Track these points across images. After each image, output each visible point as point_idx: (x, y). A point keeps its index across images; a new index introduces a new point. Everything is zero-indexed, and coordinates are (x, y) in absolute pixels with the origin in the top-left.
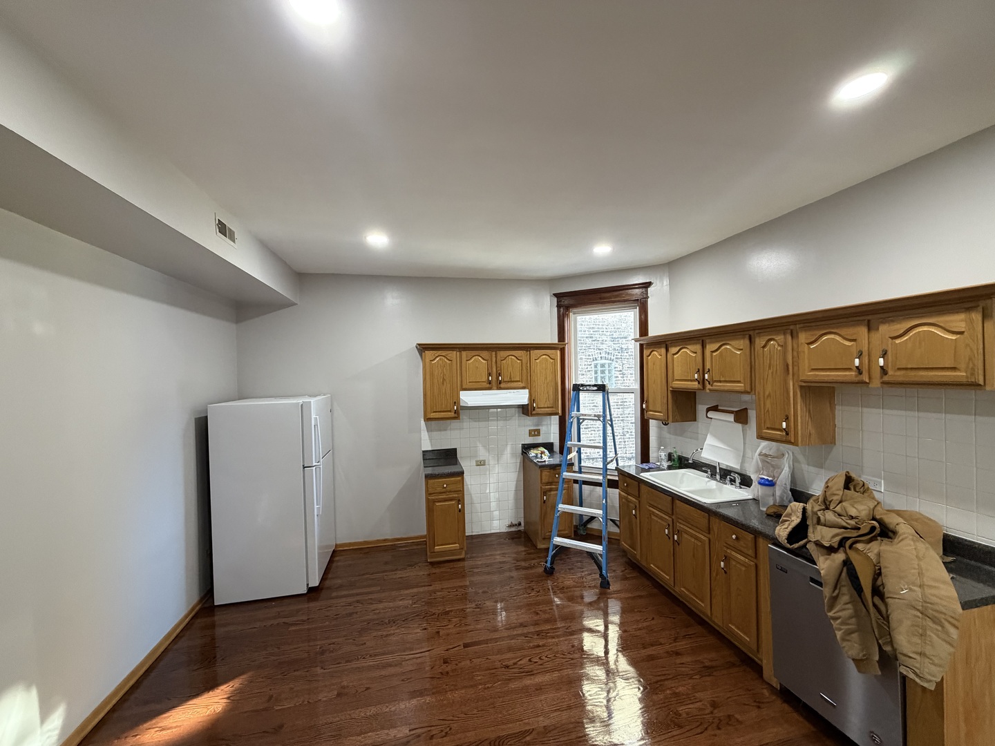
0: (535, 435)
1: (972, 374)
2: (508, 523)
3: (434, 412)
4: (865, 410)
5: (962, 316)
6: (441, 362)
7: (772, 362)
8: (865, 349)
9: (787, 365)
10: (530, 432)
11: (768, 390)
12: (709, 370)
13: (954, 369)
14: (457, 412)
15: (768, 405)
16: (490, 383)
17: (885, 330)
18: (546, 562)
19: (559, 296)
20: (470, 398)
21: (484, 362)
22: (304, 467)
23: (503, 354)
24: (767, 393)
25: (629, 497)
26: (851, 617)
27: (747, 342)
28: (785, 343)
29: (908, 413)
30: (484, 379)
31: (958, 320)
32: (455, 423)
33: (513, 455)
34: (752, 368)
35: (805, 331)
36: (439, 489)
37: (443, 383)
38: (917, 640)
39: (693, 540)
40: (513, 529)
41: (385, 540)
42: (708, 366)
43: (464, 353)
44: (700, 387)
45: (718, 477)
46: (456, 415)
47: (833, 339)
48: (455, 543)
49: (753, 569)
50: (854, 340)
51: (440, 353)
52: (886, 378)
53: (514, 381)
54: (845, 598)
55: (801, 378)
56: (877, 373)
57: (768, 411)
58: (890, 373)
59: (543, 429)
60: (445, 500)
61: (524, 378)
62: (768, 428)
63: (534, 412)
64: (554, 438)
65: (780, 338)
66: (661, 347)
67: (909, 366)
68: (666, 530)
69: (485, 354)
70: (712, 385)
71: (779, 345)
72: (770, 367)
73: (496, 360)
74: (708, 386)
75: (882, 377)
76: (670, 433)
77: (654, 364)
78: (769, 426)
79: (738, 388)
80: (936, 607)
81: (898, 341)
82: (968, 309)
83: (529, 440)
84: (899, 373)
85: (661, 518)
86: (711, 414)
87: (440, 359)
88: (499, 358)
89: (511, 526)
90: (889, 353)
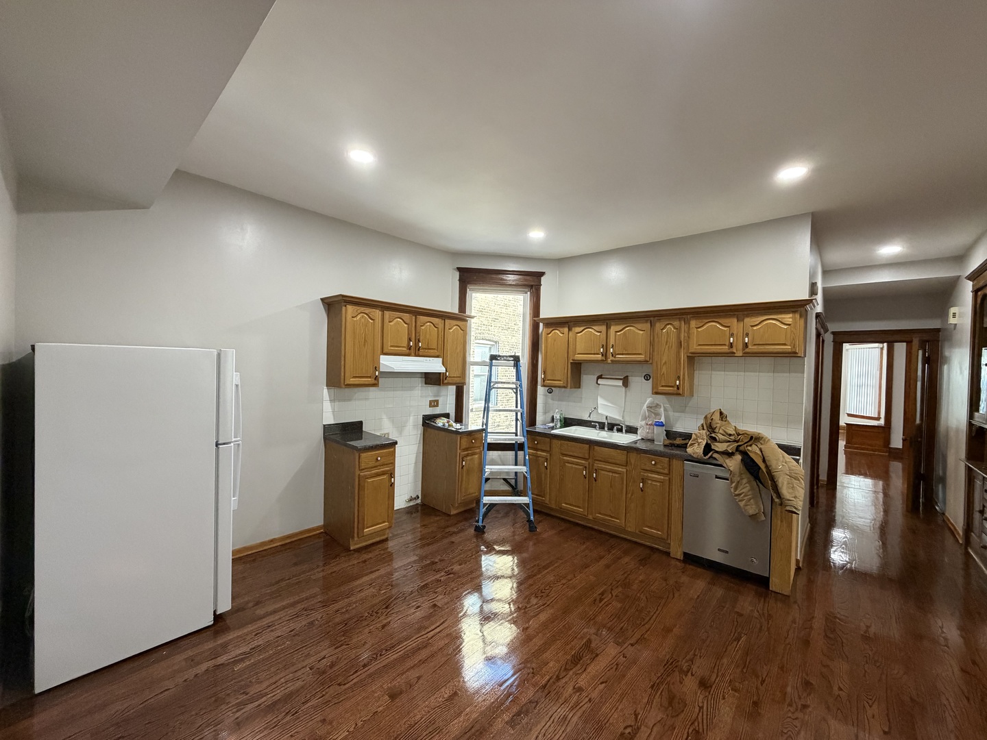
0: (434, 406)
1: (794, 347)
2: (407, 497)
3: (354, 377)
4: (713, 372)
5: (791, 315)
6: (363, 320)
7: (669, 340)
8: (735, 333)
9: (681, 342)
10: (431, 402)
11: (665, 359)
12: (613, 346)
13: (785, 344)
14: (375, 379)
15: (664, 370)
16: (410, 349)
17: (749, 321)
18: (478, 521)
19: (461, 270)
20: (389, 363)
21: (406, 325)
22: (217, 445)
23: (422, 319)
24: (664, 361)
25: (539, 453)
26: (749, 491)
27: (649, 324)
28: (680, 327)
29: (739, 373)
30: (405, 344)
31: (788, 318)
32: (372, 392)
33: (415, 426)
34: (652, 344)
35: (696, 319)
36: (372, 463)
37: (364, 345)
38: (791, 491)
39: (611, 474)
40: (412, 504)
41: (272, 541)
42: (612, 341)
43: (387, 313)
44: (604, 358)
45: (606, 429)
46: (376, 382)
47: (714, 326)
48: (384, 522)
49: (668, 482)
50: (729, 327)
51: (362, 309)
52: (747, 350)
53: (430, 349)
54: (745, 481)
55: (690, 351)
56: (740, 346)
57: (664, 374)
58: (750, 347)
59: (441, 400)
60: (378, 475)
61: (440, 346)
62: (662, 386)
63: (446, 381)
64: (450, 408)
65: (676, 323)
66: (564, 327)
67: (761, 343)
68: (584, 472)
69: (406, 316)
70: (615, 357)
71: (674, 328)
72: (666, 344)
73: (416, 326)
74: (610, 358)
75: (743, 350)
76: (553, 399)
77: (555, 341)
78: (663, 384)
79: (639, 359)
80: (794, 471)
81: (755, 328)
82: (794, 312)
83: (429, 411)
84: (755, 347)
85: (577, 464)
86: (600, 381)
87: (363, 317)
88: (418, 323)
89: (411, 500)
90: (750, 335)
